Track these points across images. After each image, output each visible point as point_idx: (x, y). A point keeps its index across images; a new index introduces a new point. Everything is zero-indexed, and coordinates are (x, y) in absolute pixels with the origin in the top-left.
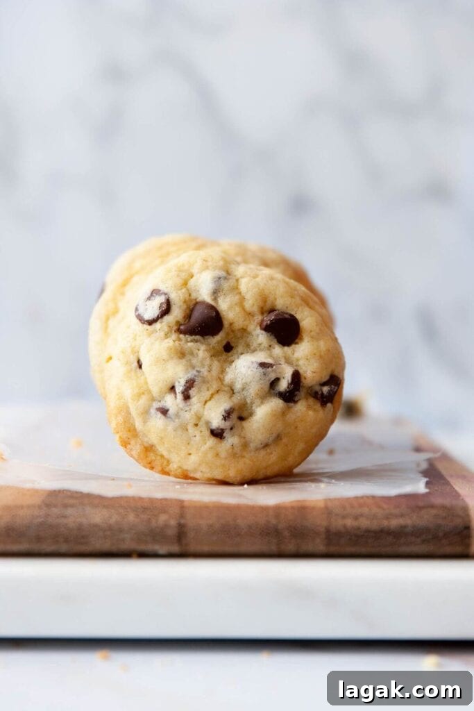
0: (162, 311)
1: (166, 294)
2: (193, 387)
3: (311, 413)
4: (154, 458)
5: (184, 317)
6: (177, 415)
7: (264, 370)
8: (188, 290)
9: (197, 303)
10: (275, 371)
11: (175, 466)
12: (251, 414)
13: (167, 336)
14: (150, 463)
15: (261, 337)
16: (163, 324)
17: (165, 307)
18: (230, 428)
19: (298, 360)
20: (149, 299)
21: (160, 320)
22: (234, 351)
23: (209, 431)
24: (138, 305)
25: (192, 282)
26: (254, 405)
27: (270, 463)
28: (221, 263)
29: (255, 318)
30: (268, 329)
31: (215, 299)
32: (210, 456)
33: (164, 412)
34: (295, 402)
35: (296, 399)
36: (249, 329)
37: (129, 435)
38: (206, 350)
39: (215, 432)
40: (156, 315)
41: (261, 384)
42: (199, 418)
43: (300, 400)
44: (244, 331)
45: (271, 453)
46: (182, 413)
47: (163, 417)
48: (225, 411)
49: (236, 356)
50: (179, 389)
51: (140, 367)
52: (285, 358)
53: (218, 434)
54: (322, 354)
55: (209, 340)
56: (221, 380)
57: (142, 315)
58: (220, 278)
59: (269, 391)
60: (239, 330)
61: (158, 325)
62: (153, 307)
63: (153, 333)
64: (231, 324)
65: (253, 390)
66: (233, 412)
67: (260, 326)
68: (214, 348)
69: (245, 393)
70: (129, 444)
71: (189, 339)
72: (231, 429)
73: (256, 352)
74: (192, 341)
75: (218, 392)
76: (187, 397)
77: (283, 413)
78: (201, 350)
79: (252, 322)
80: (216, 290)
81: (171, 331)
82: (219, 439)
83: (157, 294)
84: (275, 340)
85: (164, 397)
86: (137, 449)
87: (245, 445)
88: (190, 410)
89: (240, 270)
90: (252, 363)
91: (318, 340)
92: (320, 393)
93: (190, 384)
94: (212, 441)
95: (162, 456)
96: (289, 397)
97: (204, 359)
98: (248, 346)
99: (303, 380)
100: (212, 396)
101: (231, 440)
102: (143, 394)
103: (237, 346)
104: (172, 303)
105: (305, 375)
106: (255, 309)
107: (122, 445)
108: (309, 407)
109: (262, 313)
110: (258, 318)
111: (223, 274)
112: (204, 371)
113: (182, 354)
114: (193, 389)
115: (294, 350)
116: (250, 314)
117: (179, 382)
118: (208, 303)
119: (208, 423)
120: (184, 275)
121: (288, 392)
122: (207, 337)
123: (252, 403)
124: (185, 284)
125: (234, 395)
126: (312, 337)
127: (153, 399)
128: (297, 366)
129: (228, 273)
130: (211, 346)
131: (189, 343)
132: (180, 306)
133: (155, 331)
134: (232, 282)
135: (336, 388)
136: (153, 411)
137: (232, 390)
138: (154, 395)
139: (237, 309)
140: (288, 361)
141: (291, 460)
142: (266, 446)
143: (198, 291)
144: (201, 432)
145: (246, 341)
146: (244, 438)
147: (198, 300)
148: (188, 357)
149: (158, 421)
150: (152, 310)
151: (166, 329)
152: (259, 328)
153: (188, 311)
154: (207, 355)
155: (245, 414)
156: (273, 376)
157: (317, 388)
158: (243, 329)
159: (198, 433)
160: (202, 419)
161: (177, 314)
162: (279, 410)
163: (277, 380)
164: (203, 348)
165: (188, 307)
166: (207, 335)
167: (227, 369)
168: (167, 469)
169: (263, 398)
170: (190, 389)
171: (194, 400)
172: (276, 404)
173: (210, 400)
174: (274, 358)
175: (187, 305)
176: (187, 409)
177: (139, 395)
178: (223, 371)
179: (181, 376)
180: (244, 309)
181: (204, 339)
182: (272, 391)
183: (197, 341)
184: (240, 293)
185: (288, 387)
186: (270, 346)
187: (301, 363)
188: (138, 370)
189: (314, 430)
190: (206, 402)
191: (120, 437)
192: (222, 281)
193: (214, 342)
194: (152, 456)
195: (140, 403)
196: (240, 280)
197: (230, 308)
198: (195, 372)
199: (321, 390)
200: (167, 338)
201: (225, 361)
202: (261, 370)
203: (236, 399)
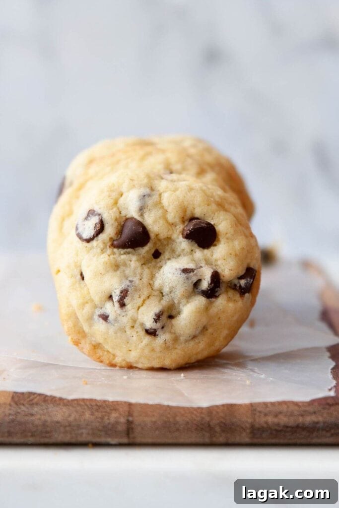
0: (97, 230)
1: (99, 215)
2: (126, 296)
3: (231, 305)
4: (101, 354)
5: (117, 233)
6: (116, 320)
7: (186, 275)
8: (118, 209)
9: (127, 219)
10: (196, 275)
11: (120, 359)
12: (179, 313)
13: (103, 251)
14: (99, 358)
15: (183, 244)
16: (99, 242)
17: (99, 227)
18: (161, 327)
19: (216, 260)
20: (86, 219)
21: (96, 238)
22: (162, 257)
23: (144, 331)
24: (77, 225)
25: (121, 201)
26: (181, 304)
27: (199, 350)
28: (146, 181)
29: (178, 227)
30: (188, 236)
31: (142, 215)
32: (147, 351)
33: (105, 318)
34: (216, 297)
35: (217, 294)
36: (172, 238)
37: (79, 336)
38: (137, 260)
39: (149, 331)
40: (92, 235)
41: (186, 286)
42: (134, 321)
43: (220, 294)
44: (169, 239)
45: (199, 343)
46: (120, 318)
47: (104, 322)
48: (156, 315)
49: (164, 262)
50: (116, 298)
51: (83, 278)
52: (206, 260)
53: (152, 333)
54: (238, 252)
55: (139, 251)
56: (151, 285)
57: (81, 233)
58: (145, 196)
59: (193, 290)
60: (164, 239)
61: (94, 243)
62: (89, 228)
63: (91, 249)
64: (157, 235)
65: (179, 292)
66: (162, 314)
67: (182, 234)
68: (144, 257)
69: (172, 295)
70: (80, 344)
71: (122, 252)
72: (163, 328)
73: (180, 257)
74: (125, 254)
75: (148, 297)
76: (122, 305)
77: (207, 308)
78: (132, 260)
79: (175, 231)
80: (142, 207)
81: (106, 246)
82: (153, 336)
83: (92, 214)
84: (196, 245)
85: (104, 304)
86: (87, 347)
87: (176, 339)
88: (127, 315)
89: (162, 185)
90: (176, 269)
91: (232, 240)
92: (238, 285)
93: (124, 293)
94: (147, 339)
95: (108, 351)
96: (211, 294)
97: (135, 268)
98: (173, 251)
99: (222, 277)
100: (144, 301)
101: (163, 338)
102: (87, 303)
103: (164, 252)
104: (105, 223)
105: (223, 273)
106: (177, 220)
107: (75, 345)
108: (229, 299)
109: (183, 222)
110: (180, 227)
111: (147, 191)
112: (136, 280)
113: (116, 267)
114: (126, 298)
115: (212, 252)
116: (172, 224)
117: (115, 293)
118: (135, 219)
119: (142, 324)
120: (114, 195)
121: (209, 290)
122: (137, 249)
123: (179, 303)
124: (116, 203)
125: (164, 297)
126: (227, 239)
127: (96, 307)
128: (216, 265)
129: (152, 189)
130: (141, 256)
131: (122, 256)
132: (112, 224)
133: (92, 248)
134: (155, 198)
135: (252, 280)
136: (96, 317)
137: (162, 293)
138: (96, 303)
139: (161, 222)
140: (208, 262)
141: (217, 344)
142: (194, 337)
143: (127, 209)
144: (137, 332)
145: (171, 247)
146: (175, 333)
147: (127, 217)
148: (122, 268)
149: (100, 325)
150: (89, 230)
151: (102, 246)
152: (181, 236)
153: (119, 228)
154: (138, 264)
155: (173, 313)
156: (195, 279)
157: (236, 282)
158: (168, 237)
159: (134, 334)
160: (137, 322)
161: (110, 231)
162: (203, 307)
163: (199, 281)
164: (134, 258)
165: (119, 224)
166: (137, 247)
167: (157, 275)
168: (114, 362)
169: (189, 296)
170: (125, 298)
171: (129, 307)
172: (199, 301)
173: (142, 305)
174: (195, 261)
175: (118, 222)
176: (124, 314)
177: (84, 304)
178: (152, 277)
179: (117, 287)
180: (167, 221)
181: (134, 250)
182: (196, 290)
183: (129, 253)
184: (163, 207)
185: (209, 286)
186: (192, 251)
187: (219, 263)
188: (82, 281)
189: (235, 318)
190: (139, 308)
191: (72, 339)
192: (147, 199)
193: (144, 252)
194: (100, 352)
195: (84, 311)
196: (163, 195)
197: (155, 222)
198: (128, 283)
199: (239, 282)
200: (103, 253)
201: (155, 267)
202: (184, 275)
203: (165, 302)
